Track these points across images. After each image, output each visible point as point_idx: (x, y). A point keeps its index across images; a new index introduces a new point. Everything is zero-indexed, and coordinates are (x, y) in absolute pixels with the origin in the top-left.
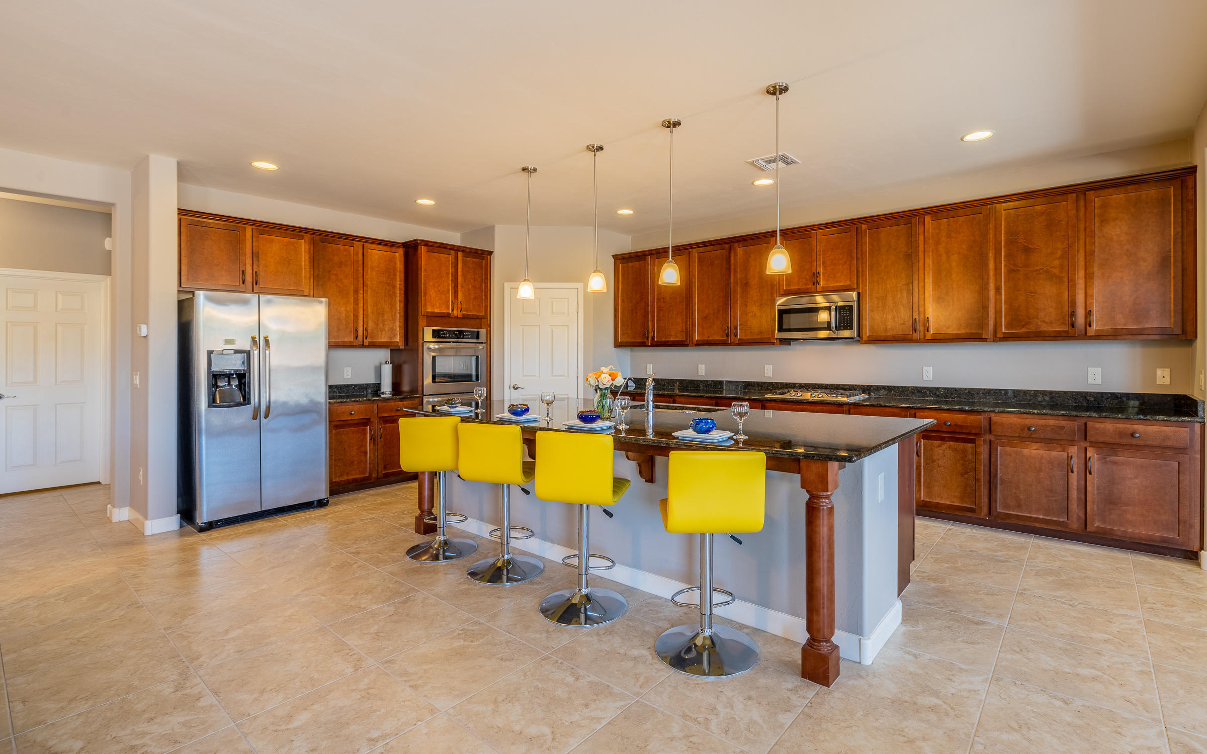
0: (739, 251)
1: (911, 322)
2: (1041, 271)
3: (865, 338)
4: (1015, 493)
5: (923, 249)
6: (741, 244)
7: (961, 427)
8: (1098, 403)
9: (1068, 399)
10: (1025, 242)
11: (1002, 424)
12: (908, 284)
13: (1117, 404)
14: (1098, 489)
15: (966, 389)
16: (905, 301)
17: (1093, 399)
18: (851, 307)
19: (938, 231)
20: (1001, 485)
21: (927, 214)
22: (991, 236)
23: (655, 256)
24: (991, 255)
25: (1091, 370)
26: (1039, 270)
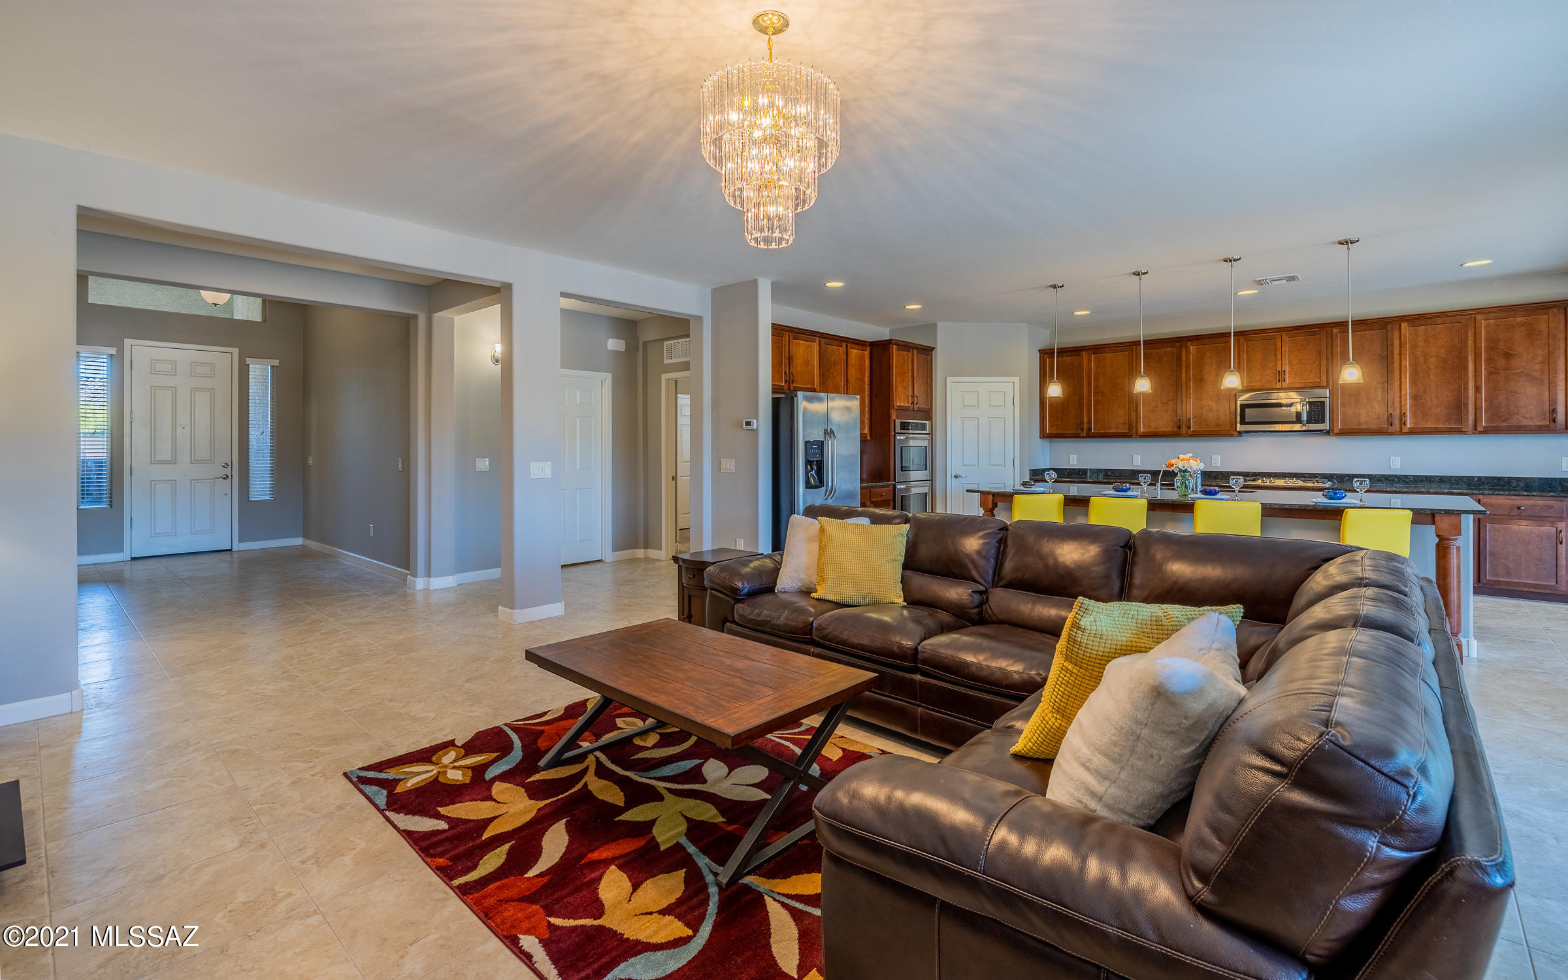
0: (1192, 349)
1: (1386, 416)
2: (1522, 374)
3: (1336, 431)
4: (1504, 563)
5: (1398, 352)
6: (1195, 343)
10: (1505, 348)
11: (1491, 505)
12: (1383, 383)
15: (1437, 477)
16: (1379, 397)
18: (1323, 403)
19: (1415, 337)
21: (1403, 321)
22: (1470, 342)
23: (1091, 352)
24: (1471, 359)
26: (1520, 373)
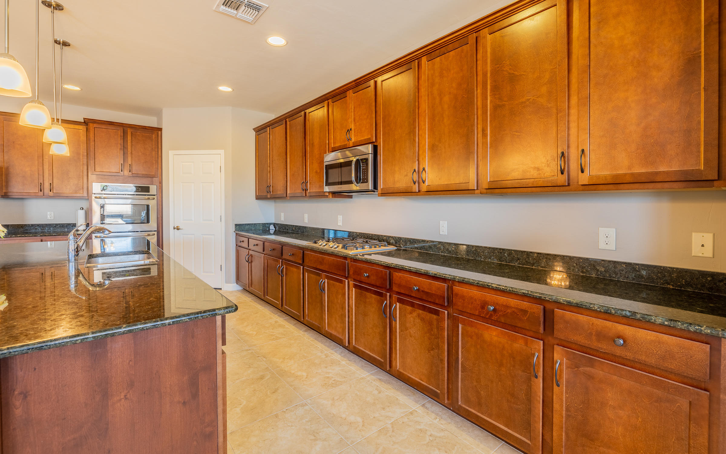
1: (412, 173)
2: (528, 103)
4: (476, 386)
6: (310, 110)
7: (427, 293)
8: (610, 275)
9: (574, 267)
10: (510, 69)
11: (463, 297)
12: (410, 133)
13: (633, 279)
14: (567, 410)
16: (408, 151)
17: (603, 270)
18: (367, 160)
19: (432, 72)
20: (462, 372)
21: (423, 55)
23: (271, 127)
25: (602, 231)
26: (525, 102)
